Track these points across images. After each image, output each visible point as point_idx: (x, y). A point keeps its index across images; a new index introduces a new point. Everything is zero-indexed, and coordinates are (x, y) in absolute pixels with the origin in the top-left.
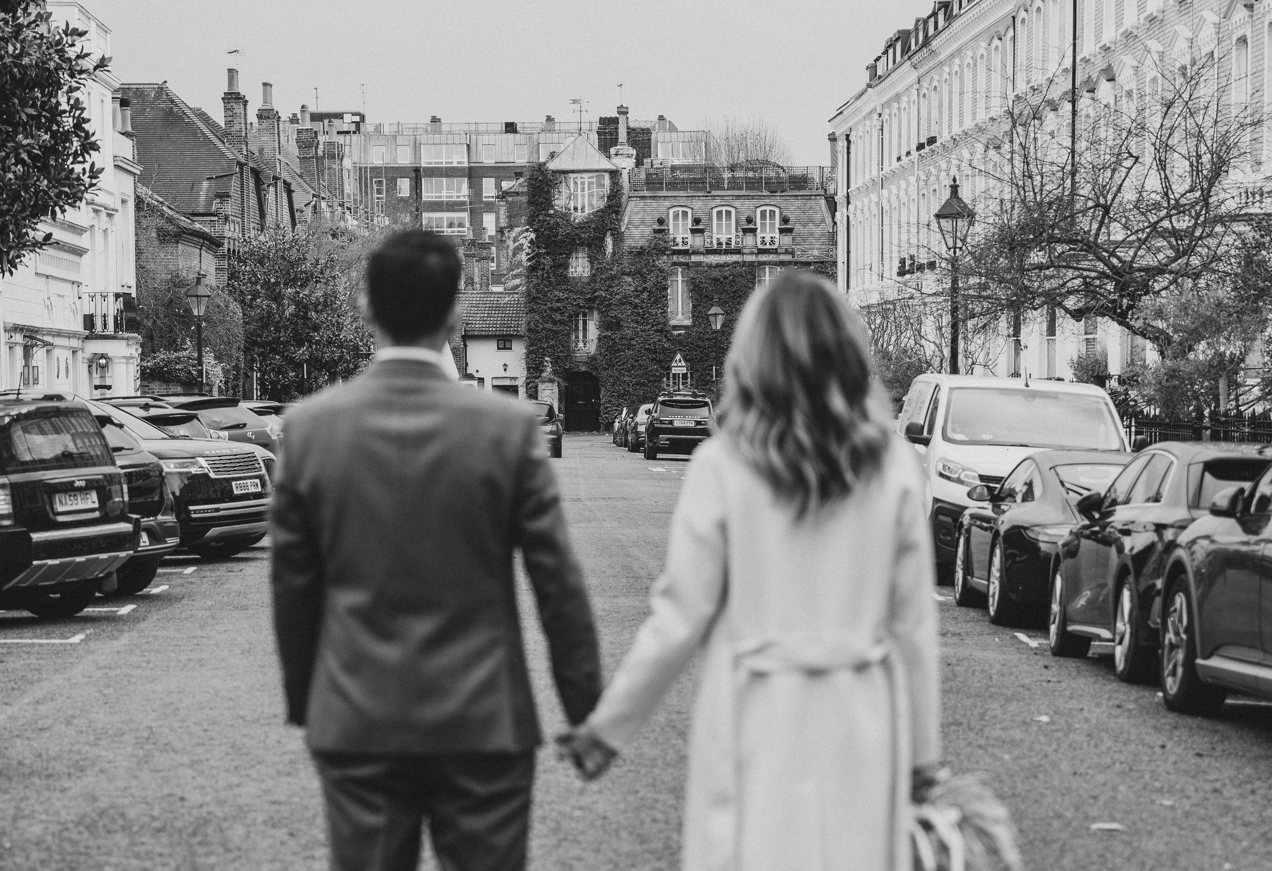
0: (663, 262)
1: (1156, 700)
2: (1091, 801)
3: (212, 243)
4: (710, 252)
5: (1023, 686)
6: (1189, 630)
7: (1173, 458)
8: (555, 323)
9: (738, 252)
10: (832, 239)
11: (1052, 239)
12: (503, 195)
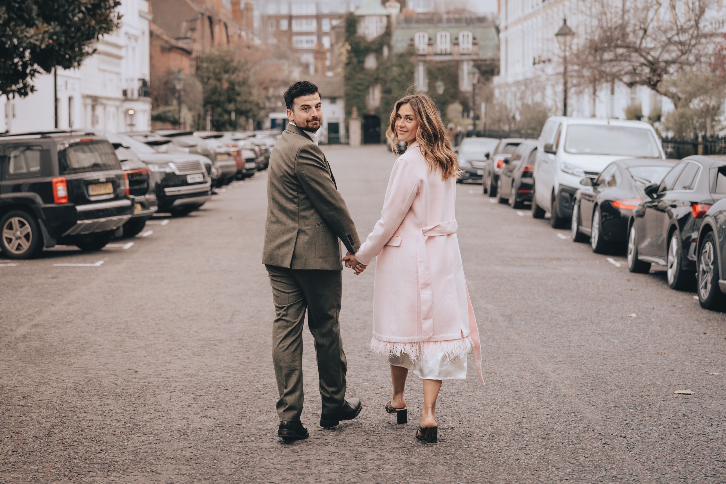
0: (413, 59)
1: (694, 301)
2: (671, 373)
3: (187, 52)
4: (436, 54)
5: (618, 293)
6: (715, 263)
7: (700, 165)
8: (358, 90)
9: (450, 54)
10: (498, 48)
11: (617, 46)
12: (333, 28)
